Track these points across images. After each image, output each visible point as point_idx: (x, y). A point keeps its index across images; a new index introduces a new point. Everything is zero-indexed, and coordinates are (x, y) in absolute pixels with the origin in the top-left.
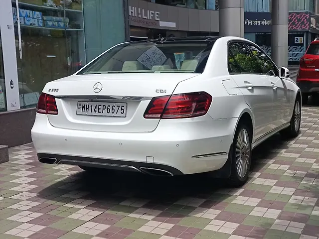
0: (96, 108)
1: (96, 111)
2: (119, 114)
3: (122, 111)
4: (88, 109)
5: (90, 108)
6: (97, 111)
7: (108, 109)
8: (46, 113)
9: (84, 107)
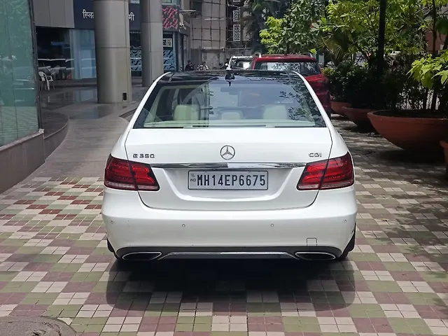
0: (221, 179)
1: (222, 184)
2: (258, 186)
3: (262, 182)
4: (208, 180)
5: (211, 180)
6: (224, 183)
7: (240, 180)
8: (137, 189)
9: (200, 178)
